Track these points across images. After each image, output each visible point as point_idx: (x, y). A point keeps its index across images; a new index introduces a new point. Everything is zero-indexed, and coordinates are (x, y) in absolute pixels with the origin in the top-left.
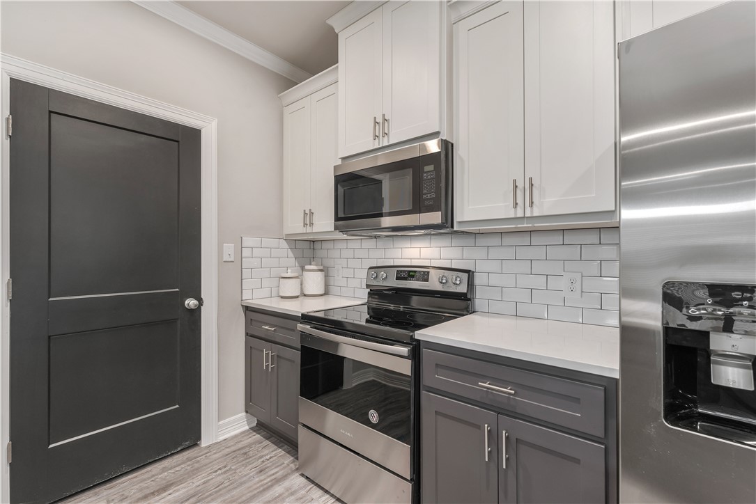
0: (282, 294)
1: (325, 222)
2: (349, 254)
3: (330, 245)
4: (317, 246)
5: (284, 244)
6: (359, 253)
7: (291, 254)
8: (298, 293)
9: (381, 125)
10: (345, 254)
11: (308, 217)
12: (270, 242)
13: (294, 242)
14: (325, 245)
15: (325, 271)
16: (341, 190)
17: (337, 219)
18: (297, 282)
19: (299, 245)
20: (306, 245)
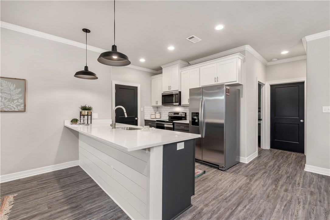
0: (152, 118)
1: (160, 103)
2: (165, 110)
3: (161, 108)
4: (158, 108)
5: (152, 107)
6: (167, 110)
7: (153, 110)
8: (155, 118)
9: (170, 87)
10: (164, 110)
11: (157, 102)
12: (149, 107)
13: (154, 107)
14: (160, 108)
15: (160, 113)
16: (163, 98)
17: (162, 103)
18: (155, 115)
19: (155, 108)
20: (156, 108)
